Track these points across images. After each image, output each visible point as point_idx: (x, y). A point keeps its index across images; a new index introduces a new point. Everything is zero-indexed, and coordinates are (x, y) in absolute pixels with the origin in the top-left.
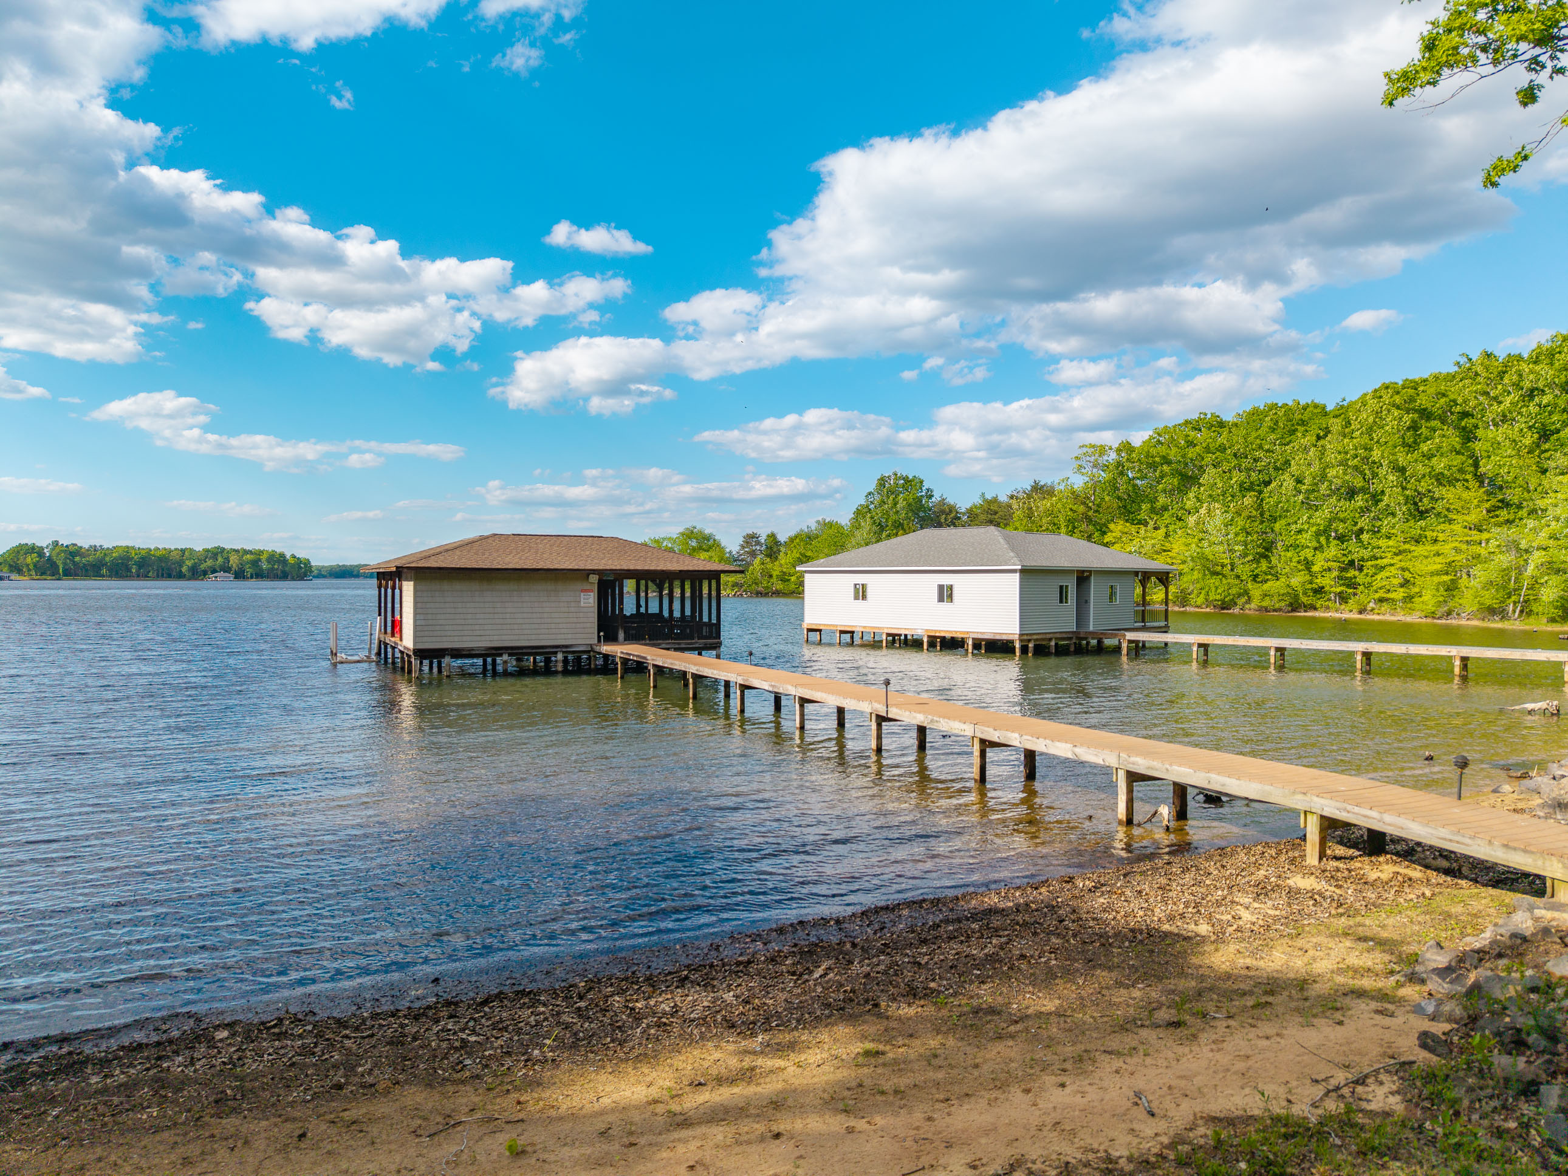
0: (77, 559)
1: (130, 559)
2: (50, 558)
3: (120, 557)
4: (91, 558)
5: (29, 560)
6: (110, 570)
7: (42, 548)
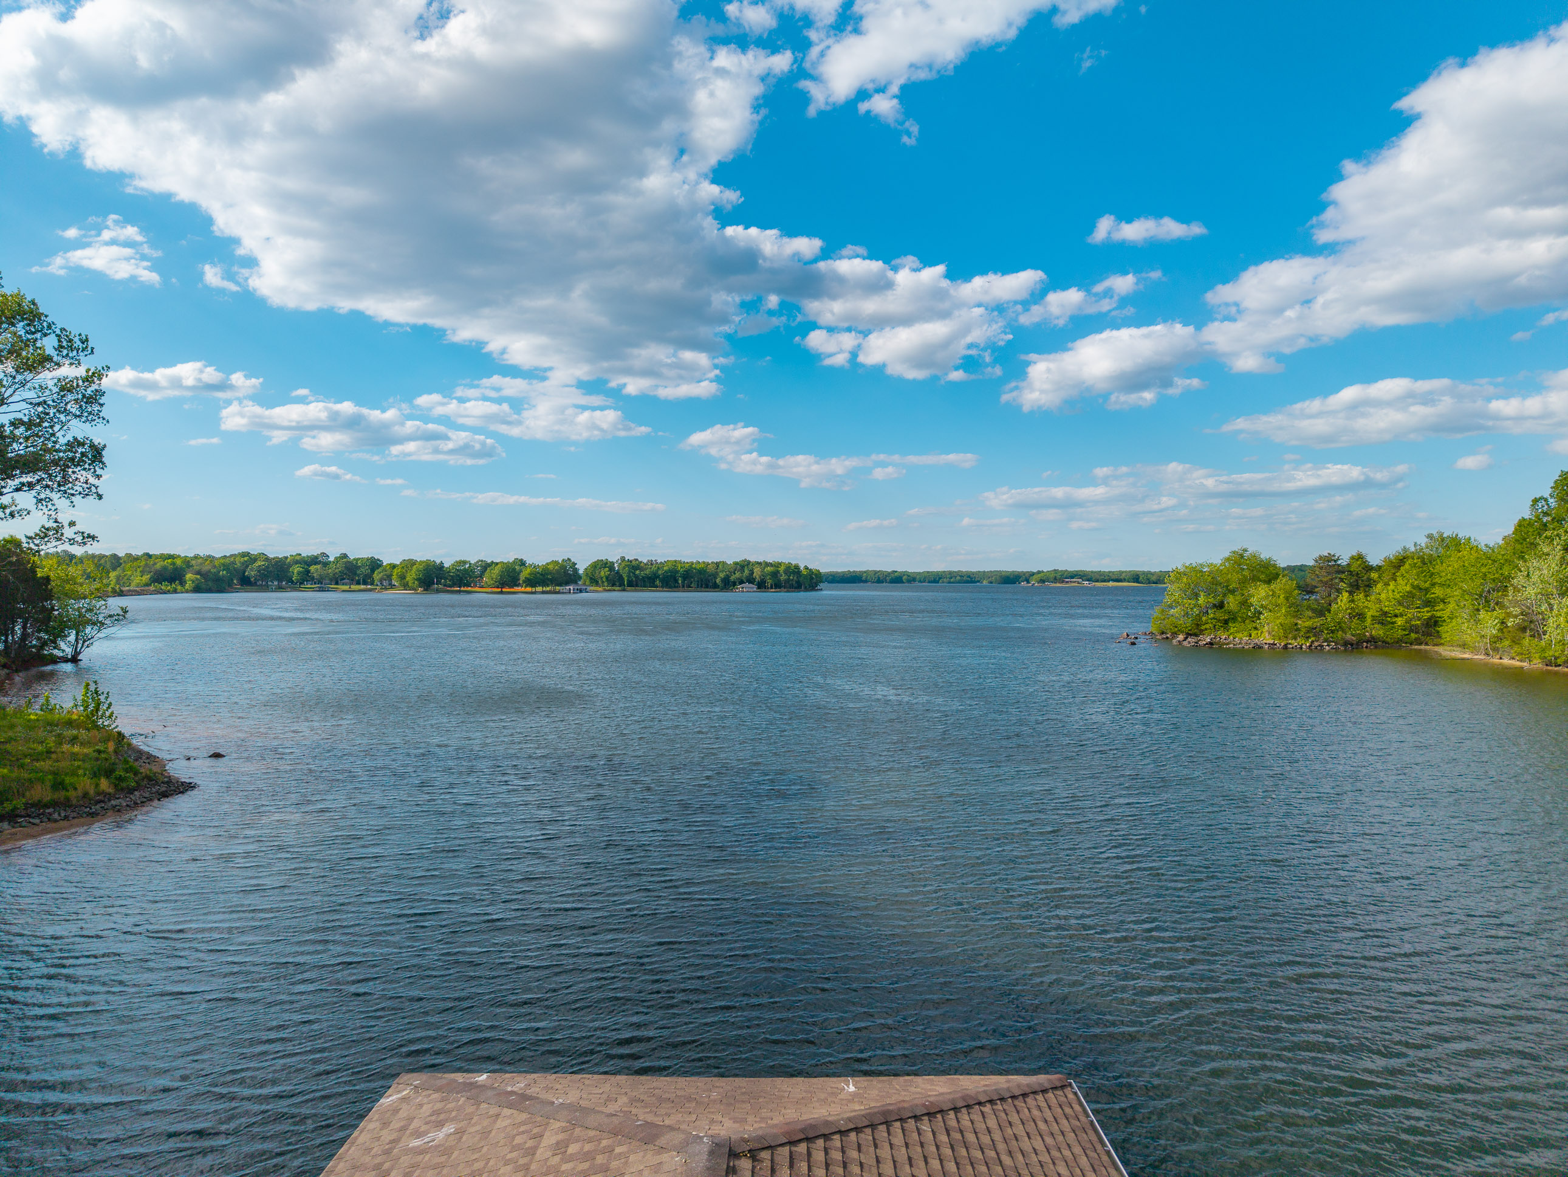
0: (637, 572)
1: (677, 572)
2: (618, 572)
3: (670, 571)
4: (647, 572)
5: (602, 574)
6: (662, 581)
7: (613, 563)
